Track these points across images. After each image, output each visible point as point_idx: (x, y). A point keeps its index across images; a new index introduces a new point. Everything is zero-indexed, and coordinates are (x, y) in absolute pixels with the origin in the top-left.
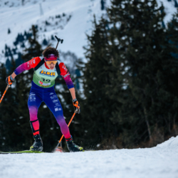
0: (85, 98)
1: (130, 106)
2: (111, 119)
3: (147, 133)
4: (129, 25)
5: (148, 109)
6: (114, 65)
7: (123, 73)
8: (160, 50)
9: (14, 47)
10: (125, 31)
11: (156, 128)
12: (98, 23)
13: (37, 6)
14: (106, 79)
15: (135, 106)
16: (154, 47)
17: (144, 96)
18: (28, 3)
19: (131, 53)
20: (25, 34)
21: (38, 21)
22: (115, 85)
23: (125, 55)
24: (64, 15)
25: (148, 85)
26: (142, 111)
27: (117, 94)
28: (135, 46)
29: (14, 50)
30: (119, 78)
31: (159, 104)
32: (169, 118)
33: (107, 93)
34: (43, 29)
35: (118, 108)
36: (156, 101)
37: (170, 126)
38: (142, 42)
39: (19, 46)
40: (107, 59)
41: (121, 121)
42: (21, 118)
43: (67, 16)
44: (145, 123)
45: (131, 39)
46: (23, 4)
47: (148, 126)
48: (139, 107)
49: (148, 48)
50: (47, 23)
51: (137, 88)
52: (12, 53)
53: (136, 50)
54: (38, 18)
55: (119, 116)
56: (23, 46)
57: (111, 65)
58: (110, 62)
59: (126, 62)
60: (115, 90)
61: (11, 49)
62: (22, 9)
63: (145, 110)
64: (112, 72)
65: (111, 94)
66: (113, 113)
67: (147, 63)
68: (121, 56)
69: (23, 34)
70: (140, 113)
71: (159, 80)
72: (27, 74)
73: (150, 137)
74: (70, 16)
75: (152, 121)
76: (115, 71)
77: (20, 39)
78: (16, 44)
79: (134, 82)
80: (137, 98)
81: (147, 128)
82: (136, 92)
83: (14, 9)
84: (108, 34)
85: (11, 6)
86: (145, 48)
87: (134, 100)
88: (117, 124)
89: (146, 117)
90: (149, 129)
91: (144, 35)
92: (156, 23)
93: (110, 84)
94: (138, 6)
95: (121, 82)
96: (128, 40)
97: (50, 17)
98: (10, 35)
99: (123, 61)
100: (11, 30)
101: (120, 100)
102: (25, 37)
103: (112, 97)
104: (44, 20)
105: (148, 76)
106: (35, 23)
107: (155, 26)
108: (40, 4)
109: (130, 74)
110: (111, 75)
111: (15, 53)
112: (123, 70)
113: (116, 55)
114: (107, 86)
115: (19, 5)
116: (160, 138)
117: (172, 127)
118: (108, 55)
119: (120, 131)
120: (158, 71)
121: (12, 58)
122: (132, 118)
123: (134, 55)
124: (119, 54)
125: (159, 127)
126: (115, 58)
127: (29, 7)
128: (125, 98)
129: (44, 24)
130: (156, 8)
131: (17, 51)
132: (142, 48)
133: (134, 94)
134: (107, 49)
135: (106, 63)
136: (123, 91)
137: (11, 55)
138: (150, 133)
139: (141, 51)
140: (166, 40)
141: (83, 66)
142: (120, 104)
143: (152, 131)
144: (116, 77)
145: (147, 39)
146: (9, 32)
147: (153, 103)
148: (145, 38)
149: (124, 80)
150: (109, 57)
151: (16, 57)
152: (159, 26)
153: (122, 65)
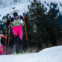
0: (23, 35)
1: (36, 38)
2: (31, 41)
3: (41, 46)
4: (35, 13)
5: (41, 38)
6: (31, 25)
7: (34, 28)
8: (45, 21)
9: (2, 20)
10: (34, 15)
11: (44, 44)
12: (26, 13)
13: (9, 8)
14: (29, 30)
15: (38, 37)
16: (43, 20)
17: (40, 34)
18: (6, 7)
19: (36, 22)
20: (6, 16)
21: (9, 12)
22: (32, 31)
23: (34, 22)
24: (17, 10)
25: (41, 31)
26: (40, 39)
27: (32, 34)
28: (37, 20)
29: (2, 21)
30: (33, 29)
31: (45, 37)
32: (48, 41)
33: (29, 34)
34: (11, 15)
35: (33, 38)
36: (44, 36)
37: (48, 43)
38: (39, 18)
39: (4, 20)
40: (29, 24)
41: (33, 42)
42: (4, 41)
43: (18, 11)
44: (41, 43)
45: (36, 17)
46: (5, 7)
47: (42, 43)
48: (39, 38)
49: (41, 20)
50: (12, 13)
51: (38, 32)
52: (2, 22)
53: (38, 21)
54: (9, 11)
55: (33, 41)
56: (5, 20)
57: (30, 25)
58: (30, 24)
59: (35, 24)
60: (32, 33)
61: (1, 21)
62: (4, 9)
63: (41, 39)
64: (31, 27)
65: (31, 34)
66: (31, 40)
67: (41, 25)
68: (33, 23)
69: (5, 16)
70: (39, 39)
71: (45, 30)
72: (5, 28)
73: (42, 47)
74: (19, 11)
75: (43, 42)
76: (32, 27)
77: (4, 18)
78: (3, 19)
79: (37, 30)
80: (38, 35)
81: (41, 44)
82: (38, 33)
83: (2, 9)
84: (30, 16)
85: (1, 8)
86: (40, 20)
87: (37, 36)
88: (33, 43)
89: (41, 41)
90: (42, 44)
91: (40, 16)
92: (43, 13)
93: (30, 31)
94: (38, 8)
95: (34, 30)
96: (35, 18)
97: (13, 11)
98: (1, 17)
99: (34, 24)
100: (1, 15)
101: (33, 36)
102: (5, 17)
103: (31, 35)
104: (11, 12)
105: (41, 28)
106: (8, 13)
107: (43, 14)
108: (10, 7)
109: (36, 28)
110: (30, 28)
111: (3, 22)
112: (34, 27)
113: (32, 22)
114: (29, 32)
115: (3, 8)
116: (45, 47)
117: (49, 44)
118: (30, 22)
119: (33, 45)
120: (44, 27)
121: (2, 24)
122: (37, 41)
123: (37, 22)
124: (33, 22)
125: (45, 44)
126: (31, 23)
127: (6, 8)
128: (35, 35)
129: (11, 13)
130: (43, 8)
131: (3, 21)
132: (39, 20)
133: (37, 34)
134: (29, 21)
135: (29, 25)
136: (34, 33)
137: (1, 23)
138: (42, 45)
139: (39, 21)
140: (46, 18)
141: (22, 26)
142: (33, 37)
143: (43, 45)
144: (32, 29)
145: (41, 17)
146: (1, 16)
147: (43, 36)
148: (40, 17)
149: (35, 30)
150: (30, 23)
151: (3, 23)
152: (45, 13)
153: (34, 25)
